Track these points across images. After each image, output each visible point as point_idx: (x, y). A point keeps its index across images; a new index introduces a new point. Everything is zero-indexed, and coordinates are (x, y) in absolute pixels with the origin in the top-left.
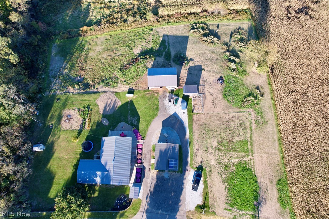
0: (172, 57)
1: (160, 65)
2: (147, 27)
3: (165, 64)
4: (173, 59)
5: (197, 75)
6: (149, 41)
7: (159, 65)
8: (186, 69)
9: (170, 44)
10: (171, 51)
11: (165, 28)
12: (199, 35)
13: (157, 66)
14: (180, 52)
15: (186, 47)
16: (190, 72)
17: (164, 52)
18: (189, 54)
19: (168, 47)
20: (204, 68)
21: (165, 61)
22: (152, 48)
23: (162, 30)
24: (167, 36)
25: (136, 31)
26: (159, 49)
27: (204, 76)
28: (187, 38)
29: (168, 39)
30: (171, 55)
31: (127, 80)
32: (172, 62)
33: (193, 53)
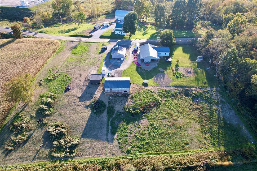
0: (106, 110)
1: (119, 101)
2: (135, 157)
3: (114, 102)
4: (105, 108)
5: (87, 93)
6: (131, 133)
7: (121, 101)
8: (94, 97)
9: (106, 127)
10: (106, 118)
11: (110, 155)
12: (67, 138)
13: (122, 100)
14: (96, 116)
15: (88, 121)
16: (92, 95)
17: (114, 117)
18: (87, 113)
19: (108, 123)
20: (78, 99)
21: (114, 105)
22: (127, 124)
23: (114, 152)
24: (108, 140)
25: (150, 152)
26: (120, 122)
27: (80, 93)
28: (85, 135)
29: (107, 135)
30: (107, 113)
31: (150, 92)
32: (107, 104)
33: (83, 114)
